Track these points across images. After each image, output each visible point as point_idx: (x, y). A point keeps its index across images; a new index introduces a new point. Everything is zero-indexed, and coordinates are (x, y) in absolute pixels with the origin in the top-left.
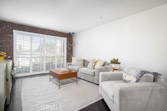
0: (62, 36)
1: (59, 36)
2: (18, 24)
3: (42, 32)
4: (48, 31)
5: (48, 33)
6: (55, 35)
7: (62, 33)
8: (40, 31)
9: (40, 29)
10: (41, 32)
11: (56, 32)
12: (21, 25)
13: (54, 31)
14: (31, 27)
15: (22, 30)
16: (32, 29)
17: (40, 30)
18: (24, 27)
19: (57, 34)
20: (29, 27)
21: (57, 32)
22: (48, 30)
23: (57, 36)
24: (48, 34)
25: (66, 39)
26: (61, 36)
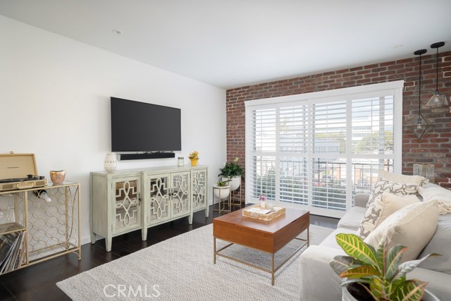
0: (382, 80)
1: (367, 82)
2: (256, 86)
3: (305, 85)
4: (324, 78)
5: (325, 82)
6: (350, 84)
7: (382, 64)
8: (302, 86)
9: (301, 78)
10: (302, 88)
11: (352, 70)
12: (261, 85)
13: (347, 70)
14: (280, 82)
15: (262, 96)
16: (281, 86)
17: (301, 82)
18: (266, 88)
19: (356, 78)
20: (276, 82)
21: (360, 68)
22: (325, 74)
23: (360, 83)
24: (322, 89)
25: (401, 83)
26: (375, 81)
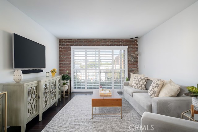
0: (121, 45)
1: (117, 45)
2: (75, 40)
3: (97, 43)
4: (104, 41)
5: (104, 43)
6: (112, 45)
7: (121, 40)
8: (95, 43)
9: (95, 40)
10: (95, 44)
11: (113, 40)
12: (77, 40)
13: (111, 40)
14: (86, 40)
15: (78, 44)
16: (87, 41)
17: (95, 41)
18: (80, 41)
19: (114, 43)
20: (84, 40)
21: (115, 40)
22: (104, 40)
23: (115, 45)
24: (103, 45)
25: (127, 47)
26: (120, 45)
